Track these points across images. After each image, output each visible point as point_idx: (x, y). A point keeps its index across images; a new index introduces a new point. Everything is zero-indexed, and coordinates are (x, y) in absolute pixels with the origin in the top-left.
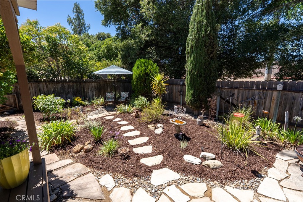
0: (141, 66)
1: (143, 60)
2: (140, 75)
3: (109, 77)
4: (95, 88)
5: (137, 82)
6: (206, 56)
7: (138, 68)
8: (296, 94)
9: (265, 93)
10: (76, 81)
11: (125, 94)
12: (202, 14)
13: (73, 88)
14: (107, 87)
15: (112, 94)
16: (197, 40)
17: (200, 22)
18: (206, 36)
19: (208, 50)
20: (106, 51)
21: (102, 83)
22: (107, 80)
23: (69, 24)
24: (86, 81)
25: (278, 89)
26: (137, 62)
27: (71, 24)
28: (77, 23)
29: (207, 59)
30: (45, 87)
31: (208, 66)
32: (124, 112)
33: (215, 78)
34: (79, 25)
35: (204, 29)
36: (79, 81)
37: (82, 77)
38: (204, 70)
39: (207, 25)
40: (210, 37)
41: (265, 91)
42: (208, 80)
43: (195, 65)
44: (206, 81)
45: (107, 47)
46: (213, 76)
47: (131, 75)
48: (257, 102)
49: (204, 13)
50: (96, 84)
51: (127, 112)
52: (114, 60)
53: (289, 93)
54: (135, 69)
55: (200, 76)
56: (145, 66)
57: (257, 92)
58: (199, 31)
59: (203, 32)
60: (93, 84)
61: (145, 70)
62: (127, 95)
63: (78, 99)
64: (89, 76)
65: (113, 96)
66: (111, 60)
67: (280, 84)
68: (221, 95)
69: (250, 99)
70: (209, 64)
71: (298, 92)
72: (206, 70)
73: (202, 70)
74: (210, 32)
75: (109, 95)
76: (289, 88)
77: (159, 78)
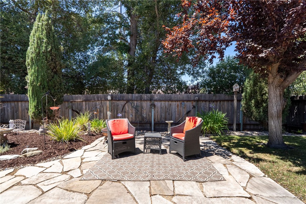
6: (48, 70)
8: (118, 102)
9: (102, 103)
12: (42, 32)
16: (38, 54)
17: (39, 39)
18: (46, 52)
19: (50, 65)
25: (109, 99)
29: (50, 72)
31: (51, 79)
33: (60, 91)
38: (48, 83)
39: (47, 43)
40: (51, 53)
43: (37, 77)
44: (51, 93)
46: (58, 88)
48: (98, 110)
49: (44, 32)
53: (115, 101)
55: (43, 88)
57: (98, 102)
58: (39, 46)
59: (44, 48)
67: (109, 96)
68: (72, 107)
69: (94, 109)
70: (53, 77)
71: (119, 100)
72: (50, 83)
73: (45, 82)
74: (51, 50)
76: (114, 99)
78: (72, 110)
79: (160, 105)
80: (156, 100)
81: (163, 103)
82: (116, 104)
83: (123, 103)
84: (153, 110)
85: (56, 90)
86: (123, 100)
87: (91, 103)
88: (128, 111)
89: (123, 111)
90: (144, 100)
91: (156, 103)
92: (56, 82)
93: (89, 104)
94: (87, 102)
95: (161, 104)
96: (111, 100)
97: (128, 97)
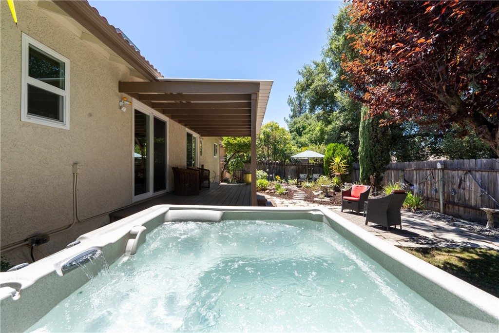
0: (330, 149)
1: (333, 145)
2: (328, 158)
4: (294, 171)
5: (325, 164)
6: (370, 140)
8: (454, 172)
9: (433, 173)
11: (315, 176)
13: (276, 169)
14: (306, 171)
15: (305, 176)
16: (363, 128)
18: (369, 124)
19: (372, 135)
20: (319, 134)
21: (301, 167)
22: (306, 164)
23: (289, 105)
24: (288, 164)
25: (438, 168)
26: (328, 146)
27: (291, 105)
28: (297, 103)
32: (307, 187)
34: (300, 104)
35: (368, 118)
36: (282, 164)
37: (285, 161)
38: (370, 152)
41: (433, 171)
42: (373, 160)
43: (363, 148)
44: (372, 162)
46: (379, 157)
47: (322, 159)
48: (429, 182)
50: (295, 167)
52: (320, 144)
53: (450, 171)
54: (326, 152)
55: (367, 157)
56: (334, 150)
57: (428, 172)
58: (365, 120)
60: (292, 167)
63: (278, 177)
66: (317, 145)
67: (438, 163)
68: (404, 176)
69: (424, 180)
70: (374, 146)
71: (454, 170)
72: (372, 152)
73: (368, 152)
74: (373, 121)
75: (302, 176)
76: (449, 167)
77: (337, 160)
78: (405, 180)
82: (450, 175)
83: (461, 173)
85: (377, 159)
86: (461, 169)
87: (421, 172)
88: (470, 187)
89: (461, 187)
92: (377, 151)
93: (419, 173)
94: (418, 172)
96: (443, 169)
97: (469, 165)
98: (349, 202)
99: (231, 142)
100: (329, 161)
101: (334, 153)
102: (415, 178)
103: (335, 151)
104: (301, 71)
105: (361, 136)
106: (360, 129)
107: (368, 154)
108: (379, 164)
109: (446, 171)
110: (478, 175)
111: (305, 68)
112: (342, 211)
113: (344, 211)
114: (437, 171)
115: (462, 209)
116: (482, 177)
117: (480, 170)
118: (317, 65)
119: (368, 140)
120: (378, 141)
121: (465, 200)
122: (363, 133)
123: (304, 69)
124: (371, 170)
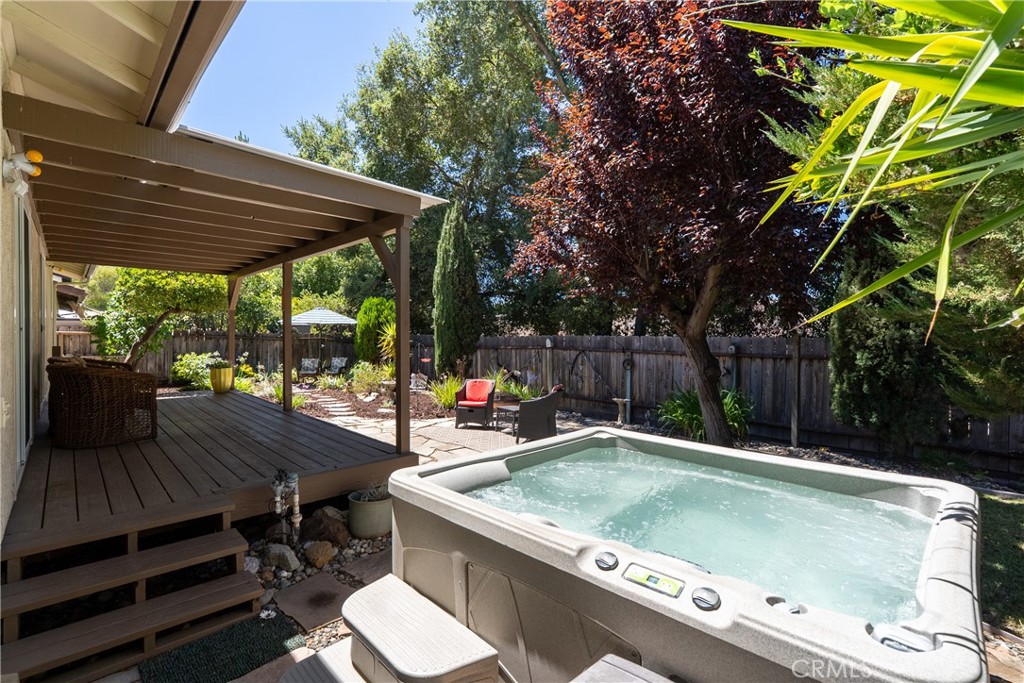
0: (370, 309)
1: (376, 300)
2: (368, 326)
3: (314, 331)
5: (362, 338)
6: (455, 298)
7: (365, 313)
8: (565, 352)
10: (244, 336)
11: (338, 362)
14: (308, 350)
15: (313, 362)
16: (443, 276)
17: (446, 251)
18: (453, 270)
19: (457, 291)
20: (314, 270)
21: (297, 342)
22: (307, 336)
24: (264, 337)
25: (547, 346)
26: (366, 303)
29: (458, 302)
30: (184, 344)
31: (459, 313)
32: (330, 387)
35: (450, 261)
36: (249, 336)
37: (255, 330)
38: (454, 319)
39: (455, 257)
40: (458, 272)
41: (540, 350)
42: (460, 333)
43: (442, 311)
44: (458, 336)
45: (318, 262)
46: (468, 327)
47: (351, 328)
48: (534, 366)
49: (451, 241)
51: (335, 388)
52: (329, 294)
53: (560, 351)
54: (360, 314)
55: (449, 328)
56: (378, 310)
57: (533, 351)
58: (445, 263)
59: (450, 266)
60: (277, 344)
61: (378, 317)
62: (344, 364)
63: (246, 369)
64: (272, 328)
65: (316, 366)
66: (322, 296)
67: (548, 339)
68: (497, 358)
69: (527, 365)
70: (461, 310)
71: (565, 349)
72: (457, 319)
73: (451, 319)
74: (459, 266)
75: (307, 362)
76: (559, 345)
77: (390, 331)
78: (498, 364)
79: (645, 361)
80: (638, 352)
81: (652, 357)
82: (561, 356)
83: (574, 354)
84: (629, 373)
85: (465, 331)
86: (573, 348)
87: (523, 352)
88: (583, 372)
89: (573, 372)
90: (614, 351)
91: (637, 357)
92: (464, 317)
93: (520, 353)
94: (518, 351)
95: (648, 360)
96: (552, 348)
97: (582, 342)
98: (470, 411)
99: (160, 283)
100: (374, 332)
101: (379, 316)
102: (514, 360)
103: (380, 312)
104: (291, 130)
105: (438, 291)
106: (437, 278)
107: (452, 322)
108: (469, 340)
109: (556, 351)
110: (592, 355)
111: (303, 127)
112: (457, 427)
113: (460, 426)
114: (544, 351)
115: (573, 401)
116: (596, 359)
117: (595, 350)
118: (328, 130)
119: (451, 298)
120: (466, 302)
121: (578, 389)
122: (442, 285)
123: (299, 129)
124: (454, 350)
